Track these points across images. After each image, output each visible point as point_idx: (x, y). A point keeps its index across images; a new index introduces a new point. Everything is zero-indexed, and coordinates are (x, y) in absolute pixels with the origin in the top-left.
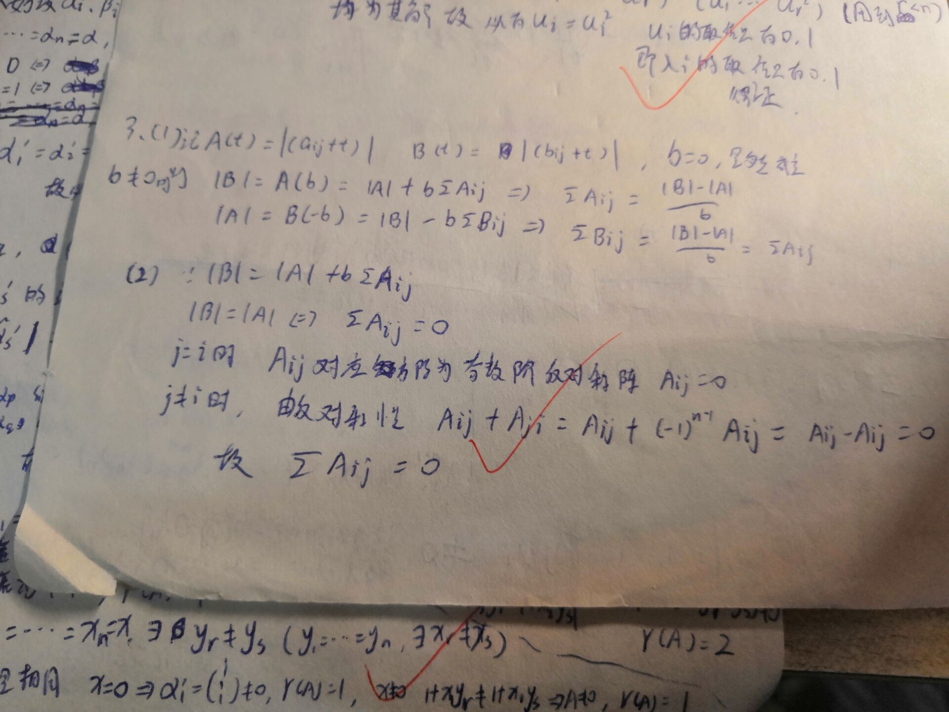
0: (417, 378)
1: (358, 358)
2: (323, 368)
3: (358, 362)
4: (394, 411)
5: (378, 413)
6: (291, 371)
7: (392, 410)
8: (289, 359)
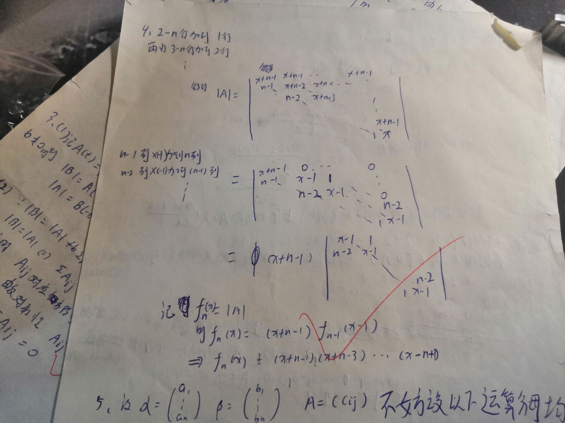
0: (60, 312)
1: (48, 286)
2: (33, 280)
3: (47, 288)
4: (41, 319)
5: (35, 315)
6: (22, 271)
7: (41, 318)
8: (25, 266)
